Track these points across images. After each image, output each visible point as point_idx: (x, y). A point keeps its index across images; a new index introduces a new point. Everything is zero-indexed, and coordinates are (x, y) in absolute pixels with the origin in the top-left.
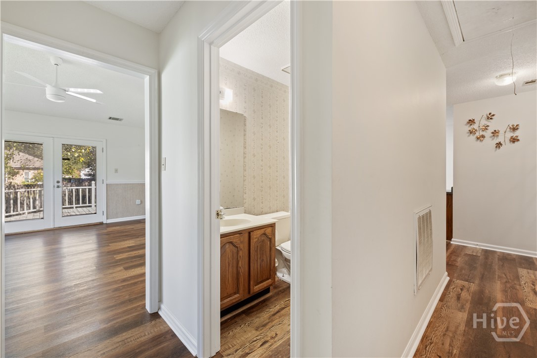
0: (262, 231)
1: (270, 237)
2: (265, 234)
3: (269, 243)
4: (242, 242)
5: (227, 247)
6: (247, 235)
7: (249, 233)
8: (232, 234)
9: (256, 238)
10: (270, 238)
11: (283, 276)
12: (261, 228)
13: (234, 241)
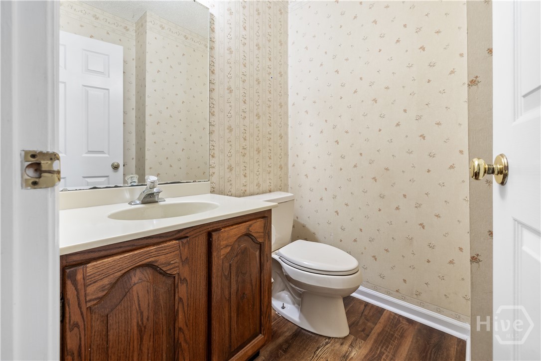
0: (242, 228)
1: (260, 240)
2: (248, 235)
3: (258, 253)
4: (185, 261)
5: (135, 279)
6: (202, 241)
7: (209, 235)
8: (155, 240)
9: (227, 246)
10: (260, 244)
11: (283, 308)
12: (240, 220)
13: (162, 259)
